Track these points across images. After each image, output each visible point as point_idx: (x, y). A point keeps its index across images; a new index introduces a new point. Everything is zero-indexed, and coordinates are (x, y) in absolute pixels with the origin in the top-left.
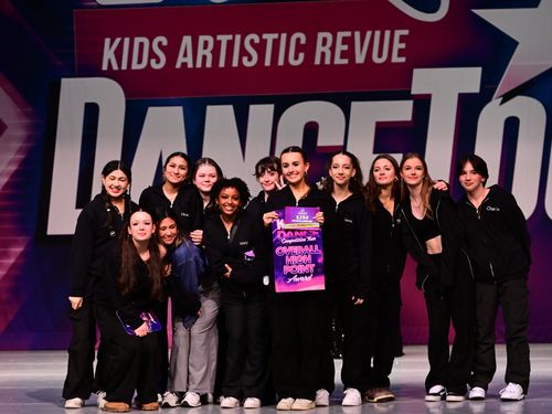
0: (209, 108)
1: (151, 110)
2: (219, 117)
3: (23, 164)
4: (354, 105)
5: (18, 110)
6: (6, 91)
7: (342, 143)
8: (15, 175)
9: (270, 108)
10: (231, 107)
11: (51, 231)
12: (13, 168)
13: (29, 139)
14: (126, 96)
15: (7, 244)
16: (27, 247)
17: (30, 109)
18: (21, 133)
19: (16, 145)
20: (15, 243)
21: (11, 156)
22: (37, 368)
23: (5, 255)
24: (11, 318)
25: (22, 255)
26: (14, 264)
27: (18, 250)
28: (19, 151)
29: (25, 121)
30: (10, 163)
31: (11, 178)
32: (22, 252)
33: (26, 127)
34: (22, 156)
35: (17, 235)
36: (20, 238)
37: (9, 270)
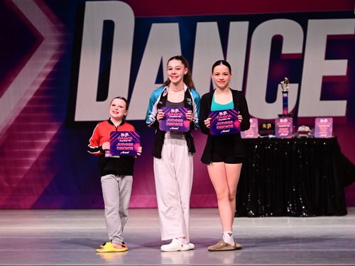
1: (154, 26)
2: (207, 32)
3: (57, 67)
4: (311, 22)
5: (53, 25)
6: (44, 11)
7: (301, 51)
8: (50, 75)
9: (246, 24)
10: (215, 24)
11: (77, 119)
12: (49, 70)
13: (61, 47)
14: (135, 14)
15: (45, 128)
16: (59, 130)
17: (61, 25)
18: (55, 43)
19: (51, 52)
20: (49, 128)
21: (47, 61)
22: (66, 222)
23: (43, 136)
24: (47, 184)
25: (56, 136)
26: (49, 144)
27: (53, 132)
28: (53, 57)
29: (58, 34)
30: (47, 66)
31: (47, 77)
32: (56, 134)
33: (59, 39)
34: (55, 61)
35: (53, 122)
36: (54, 123)
37: (46, 148)
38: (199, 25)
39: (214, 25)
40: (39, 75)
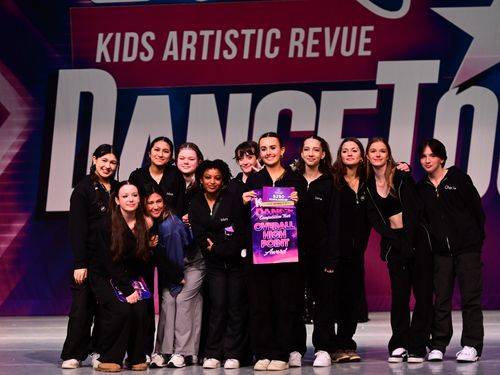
0: (193, 96)
1: (141, 99)
2: (202, 105)
3: (24, 147)
4: (325, 95)
5: (20, 98)
7: (313, 129)
8: (17, 157)
9: (248, 97)
10: (212, 96)
11: (49, 208)
12: (15, 151)
13: (29, 124)
14: (117, 86)
15: (11, 220)
16: (28, 222)
17: (30, 98)
18: (23, 119)
19: (18, 130)
20: (16, 219)
21: (13, 140)
22: (36, 331)
23: (8, 230)
24: (13, 286)
25: (24, 229)
26: (16, 238)
27: (19, 225)
28: (21, 136)
29: (26, 108)
30: (12, 146)
31: (13, 160)
32: (24, 227)
33: (27, 114)
34: (23, 140)
35: (19, 212)
36: (21, 214)
37: (12, 243)
38: (194, 98)
39: (211, 98)
40: (4, 157)
